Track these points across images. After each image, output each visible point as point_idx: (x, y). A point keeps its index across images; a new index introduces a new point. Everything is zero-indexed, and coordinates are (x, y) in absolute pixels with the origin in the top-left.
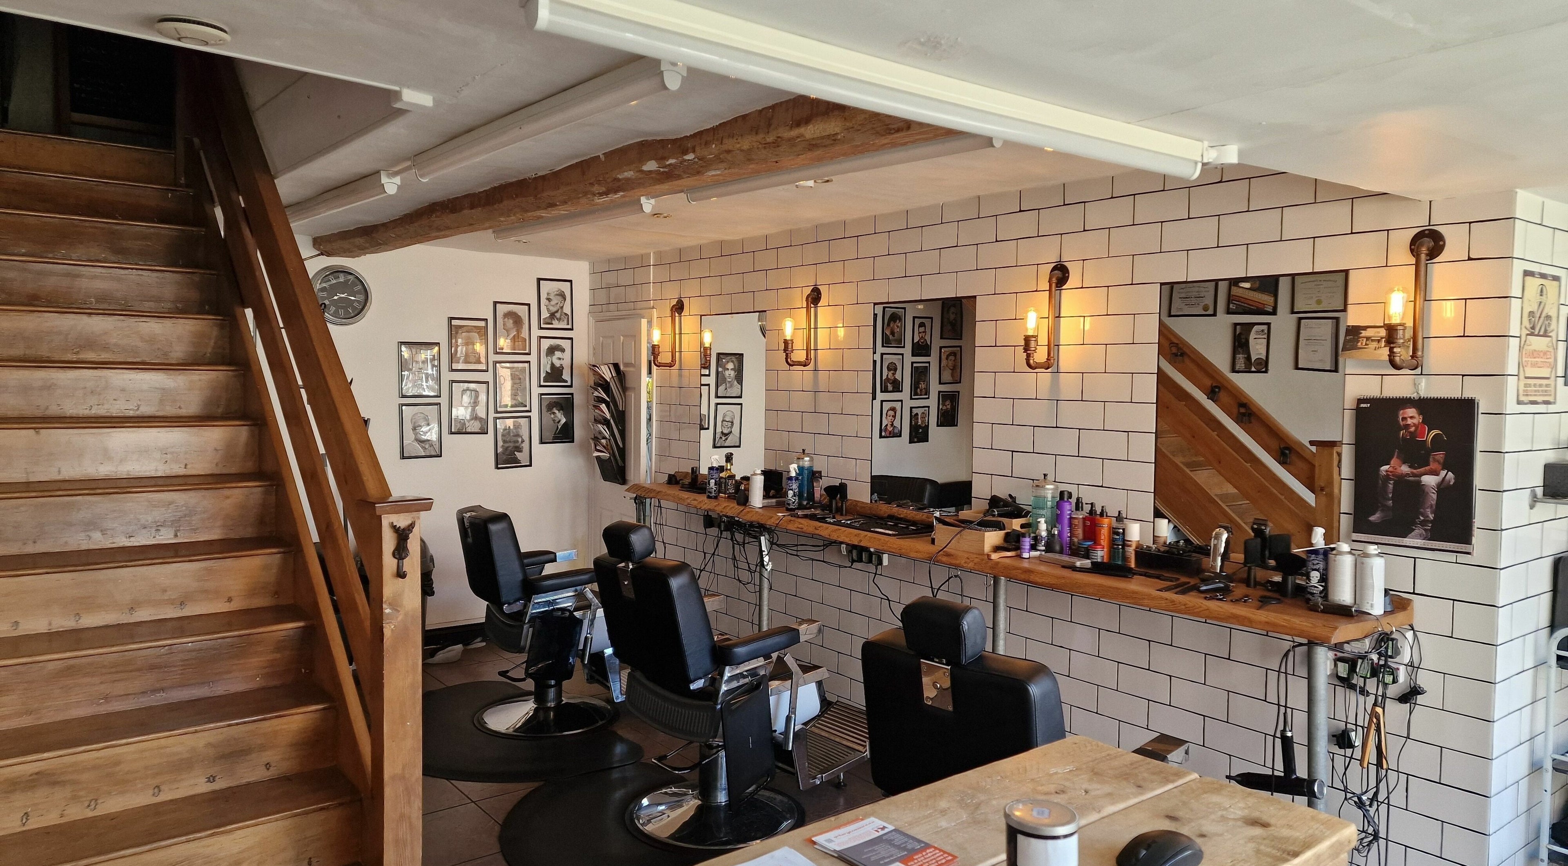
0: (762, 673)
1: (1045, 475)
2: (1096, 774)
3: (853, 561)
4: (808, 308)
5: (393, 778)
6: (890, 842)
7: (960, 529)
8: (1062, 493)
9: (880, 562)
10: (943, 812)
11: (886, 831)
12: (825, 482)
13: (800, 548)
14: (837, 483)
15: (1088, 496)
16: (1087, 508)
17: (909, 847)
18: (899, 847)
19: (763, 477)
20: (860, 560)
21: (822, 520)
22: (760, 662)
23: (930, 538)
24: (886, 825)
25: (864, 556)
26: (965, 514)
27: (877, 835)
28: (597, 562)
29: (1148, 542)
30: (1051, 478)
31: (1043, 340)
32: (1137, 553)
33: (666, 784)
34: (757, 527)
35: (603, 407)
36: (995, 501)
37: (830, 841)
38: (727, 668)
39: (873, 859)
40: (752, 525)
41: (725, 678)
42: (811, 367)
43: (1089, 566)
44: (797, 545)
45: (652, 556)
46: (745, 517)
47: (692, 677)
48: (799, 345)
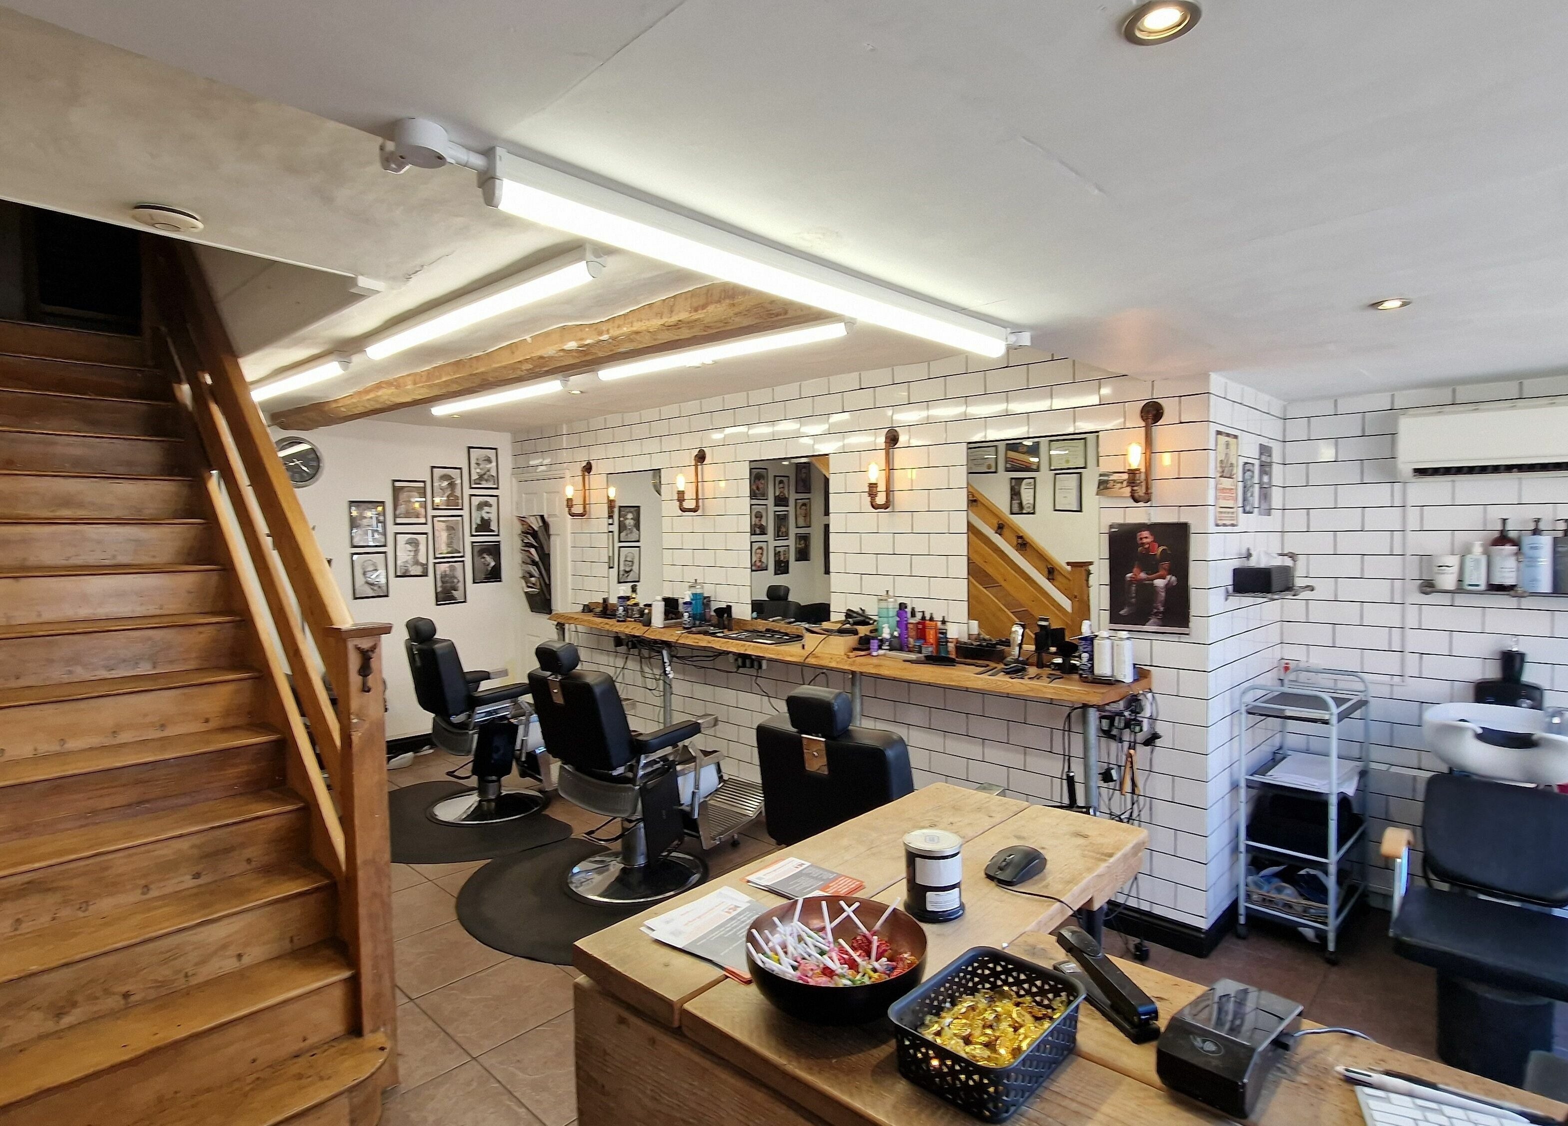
0: (671, 758)
1: (887, 591)
2: (957, 809)
3: (739, 667)
4: (696, 466)
5: (365, 863)
6: (808, 875)
7: (825, 636)
8: (901, 604)
9: (760, 667)
10: (847, 848)
11: (804, 867)
12: (715, 606)
13: (695, 659)
14: (724, 605)
15: (920, 606)
16: (919, 616)
17: (825, 878)
18: (816, 878)
19: (663, 603)
20: (744, 666)
21: (713, 634)
22: (669, 750)
23: (801, 645)
24: (803, 862)
25: (748, 662)
26: (825, 625)
27: (798, 870)
28: (531, 676)
29: (964, 639)
30: (891, 593)
31: (882, 487)
32: (957, 647)
33: (593, 854)
34: (660, 644)
35: (533, 550)
36: (849, 614)
37: (760, 878)
38: (643, 756)
39: (797, 889)
40: (655, 642)
41: (642, 764)
42: (699, 513)
43: (923, 659)
44: (692, 657)
45: (577, 668)
46: (650, 635)
47: (614, 764)
48: (690, 495)
